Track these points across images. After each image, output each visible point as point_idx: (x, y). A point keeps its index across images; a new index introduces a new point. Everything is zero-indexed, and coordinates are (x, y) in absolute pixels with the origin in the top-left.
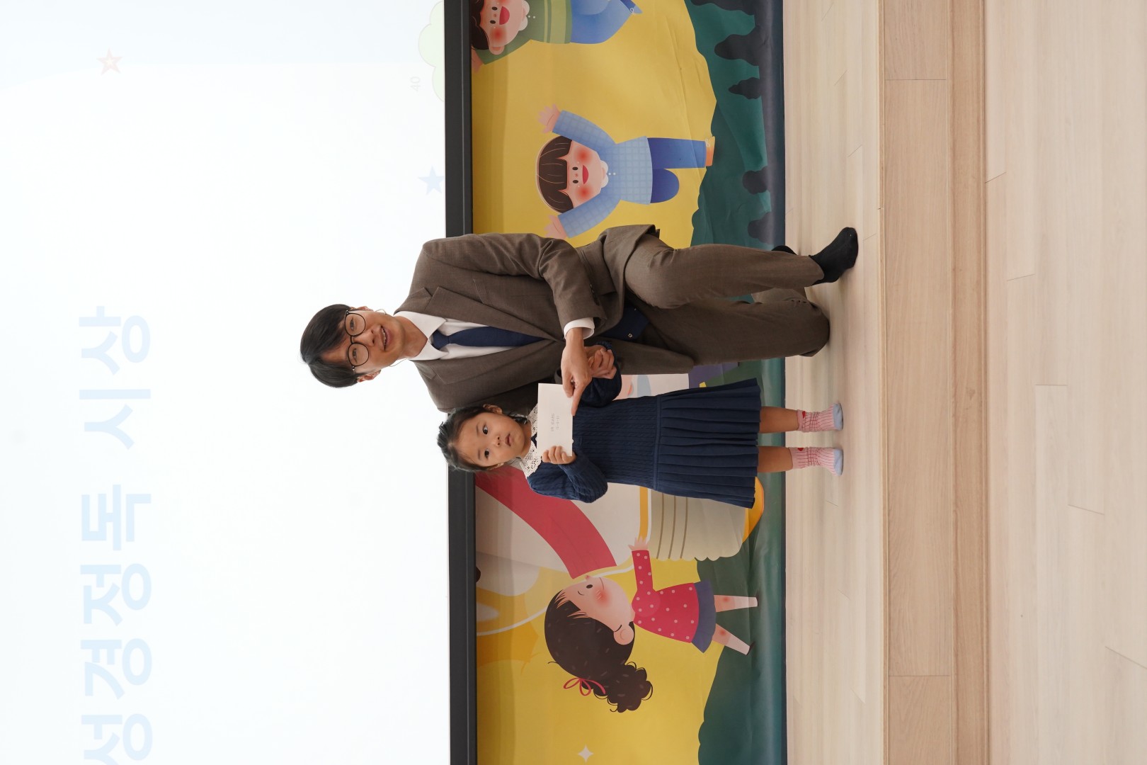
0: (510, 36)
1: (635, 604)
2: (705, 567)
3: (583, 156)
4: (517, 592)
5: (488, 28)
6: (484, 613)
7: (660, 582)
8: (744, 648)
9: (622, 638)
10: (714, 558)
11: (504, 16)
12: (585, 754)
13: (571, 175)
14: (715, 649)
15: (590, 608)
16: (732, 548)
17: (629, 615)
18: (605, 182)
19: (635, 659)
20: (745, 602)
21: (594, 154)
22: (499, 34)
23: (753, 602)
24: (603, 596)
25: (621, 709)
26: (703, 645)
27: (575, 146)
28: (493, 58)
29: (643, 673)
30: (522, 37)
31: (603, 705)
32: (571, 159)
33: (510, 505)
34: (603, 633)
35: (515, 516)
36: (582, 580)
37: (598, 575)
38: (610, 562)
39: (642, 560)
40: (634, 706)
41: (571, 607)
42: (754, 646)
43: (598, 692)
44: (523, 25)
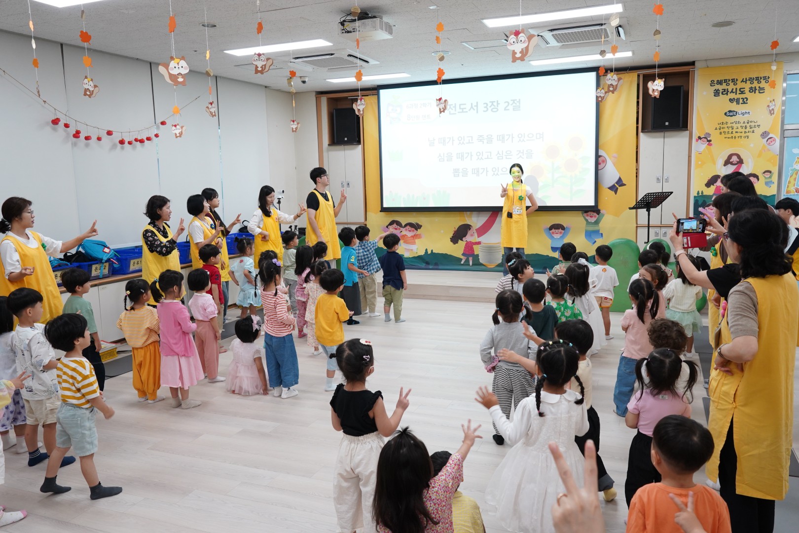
0: (587, 218)
1: (470, 242)
2: (478, 255)
3: (561, 233)
4: (472, 218)
5: (589, 213)
6: (468, 213)
7: (474, 247)
8: (462, 263)
9: (464, 239)
10: (479, 257)
11: (591, 217)
12: (442, 231)
13: (557, 230)
14: (462, 257)
15: (469, 233)
16: (481, 261)
17: (468, 240)
18: (555, 237)
19: (460, 241)
20: (471, 263)
21: (561, 235)
22: (588, 215)
23: (471, 265)
24: (472, 235)
25: (451, 238)
26: (463, 254)
27: (563, 231)
28: (582, 214)
29: (457, 243)
30: (587, 220)
31: (451, 235)
32: (560, 230)
33: (490, 217)
34: (465, 236)
35: (486, 218)
36: (475, 231)
37: (476, 235)
38: (478, 237)
39: (479, 243)
40: (451, 241)
41: (470, 229)
42: (463, 265)
43: (454, 234)
44: (589, 221)
